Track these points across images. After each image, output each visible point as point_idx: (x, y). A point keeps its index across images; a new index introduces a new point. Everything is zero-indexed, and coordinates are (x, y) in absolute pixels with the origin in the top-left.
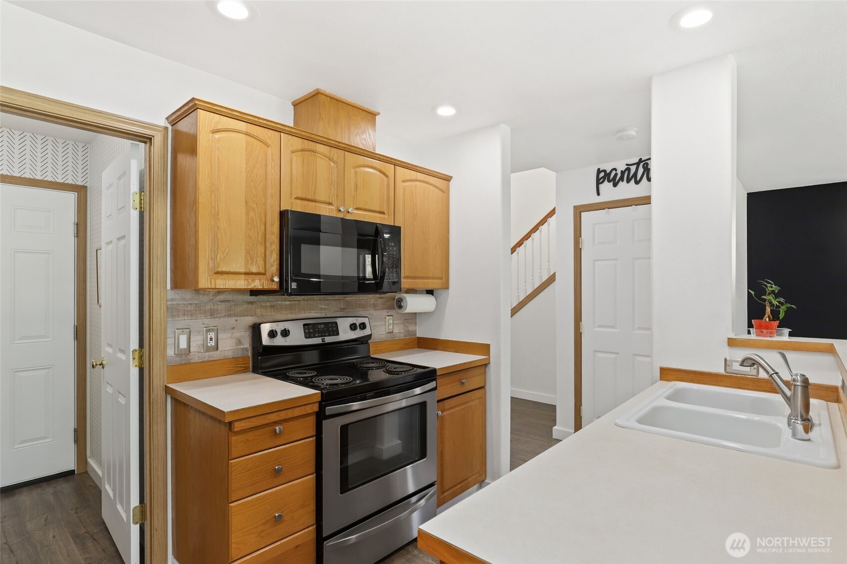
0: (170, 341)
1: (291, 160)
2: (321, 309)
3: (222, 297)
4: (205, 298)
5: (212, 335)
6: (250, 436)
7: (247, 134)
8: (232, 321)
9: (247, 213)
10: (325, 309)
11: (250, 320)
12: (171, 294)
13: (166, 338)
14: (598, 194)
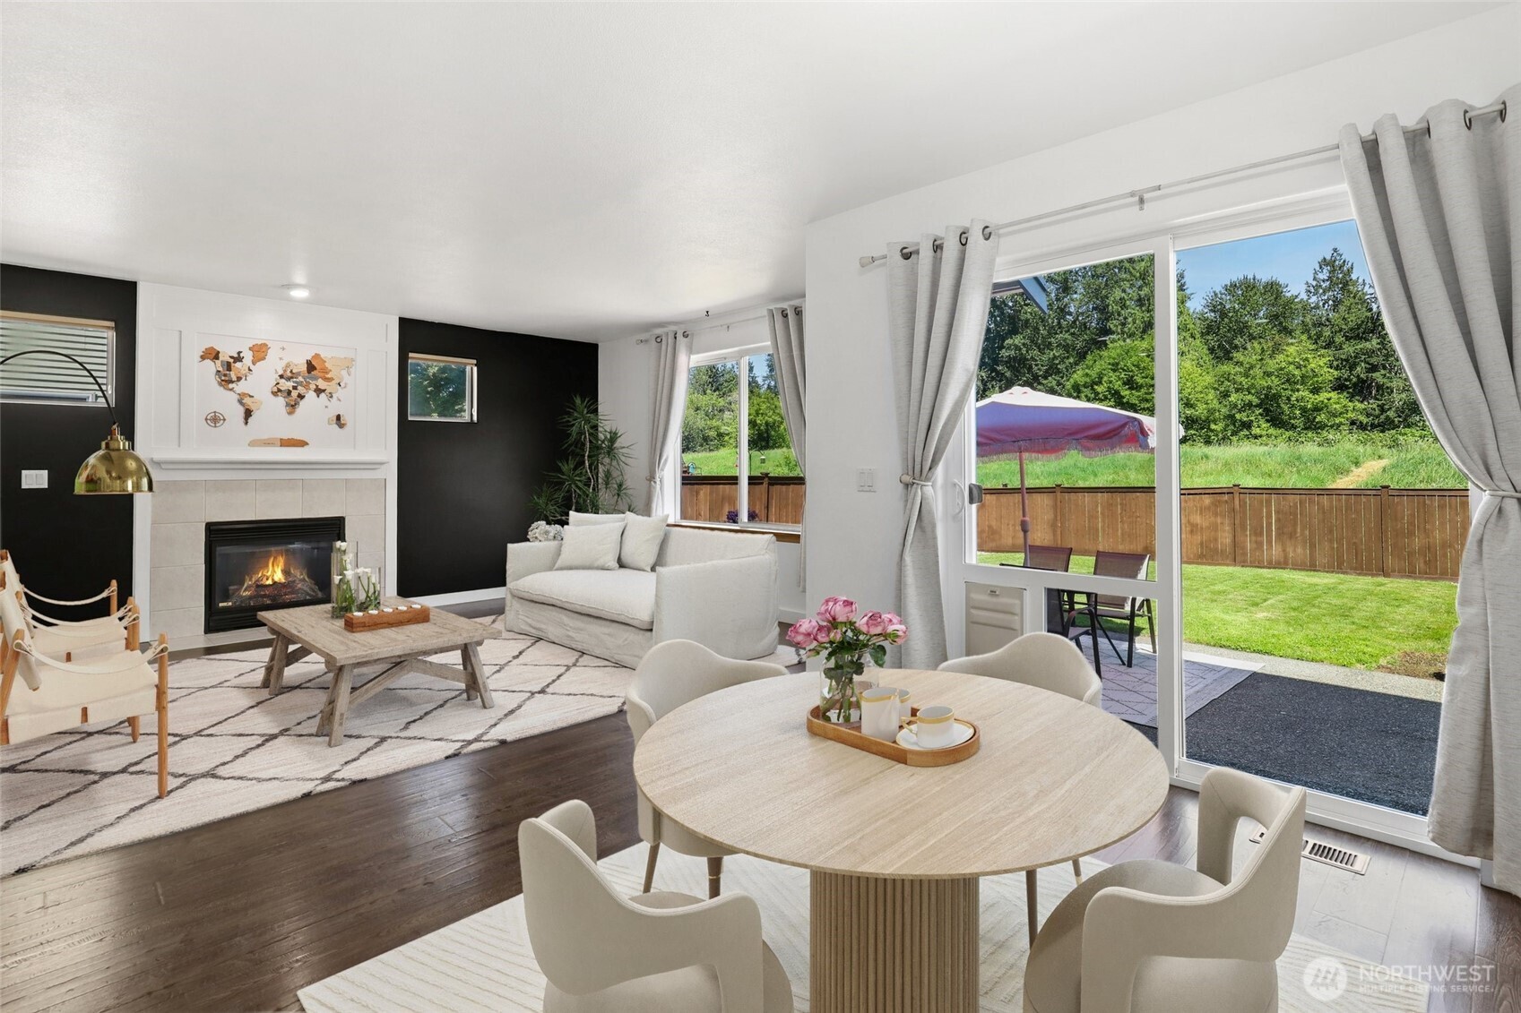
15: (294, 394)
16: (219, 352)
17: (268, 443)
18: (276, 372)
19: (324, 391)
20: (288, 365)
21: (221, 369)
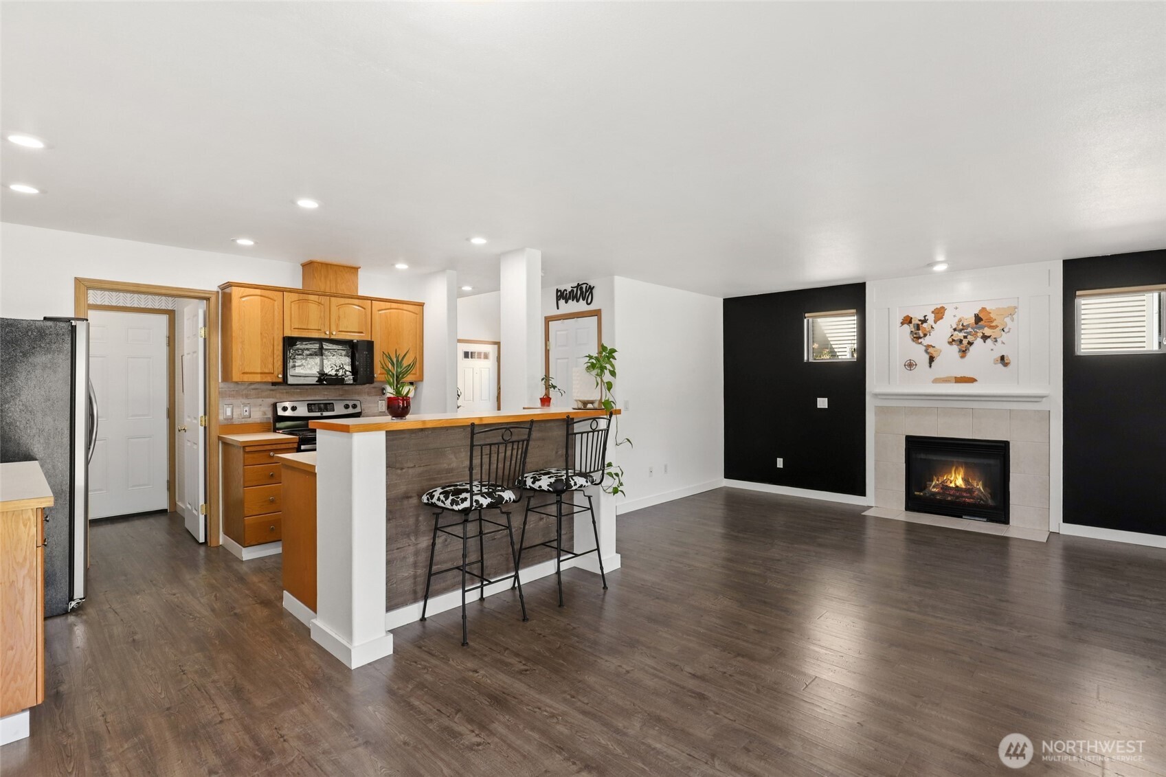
0: (221, 411)
1: (291, 306)
2: (324, 395)
3: (253, 387)
4: (243, 387)
5: (247, 409)
6: (256, 455)
7: (261, 296)
8: (259, 401)
9: (262, 340)
10: (327, 395)
11: (272, 401)
12: (221, 385)
13: (218, 409)
14: (558, 309)
15: (965, 342)
16: (912, 318)
17: (946, 380)
18: (952, 327)
19: (989, 337)
20: (960, 320)
21: (913, 330)
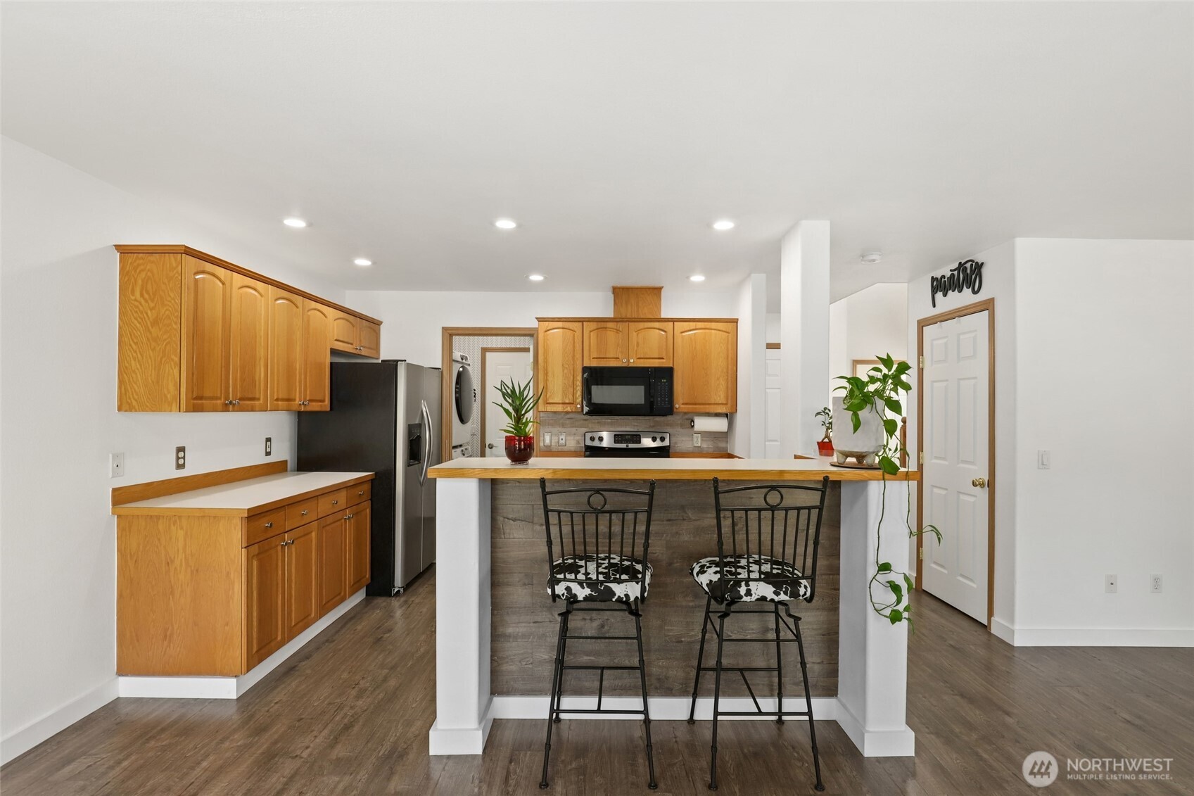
0: (542, 438)
1: (590, 337)
2: (629, 425)
3: (568, 416)
4: (560, 417)
5: (563, 437)
7: (565, 328)
8: (574, 430)
9: (563, 371)
11: (585, 430)
12: (542, 414)
13: (540, 436)
14: (934, 306)
